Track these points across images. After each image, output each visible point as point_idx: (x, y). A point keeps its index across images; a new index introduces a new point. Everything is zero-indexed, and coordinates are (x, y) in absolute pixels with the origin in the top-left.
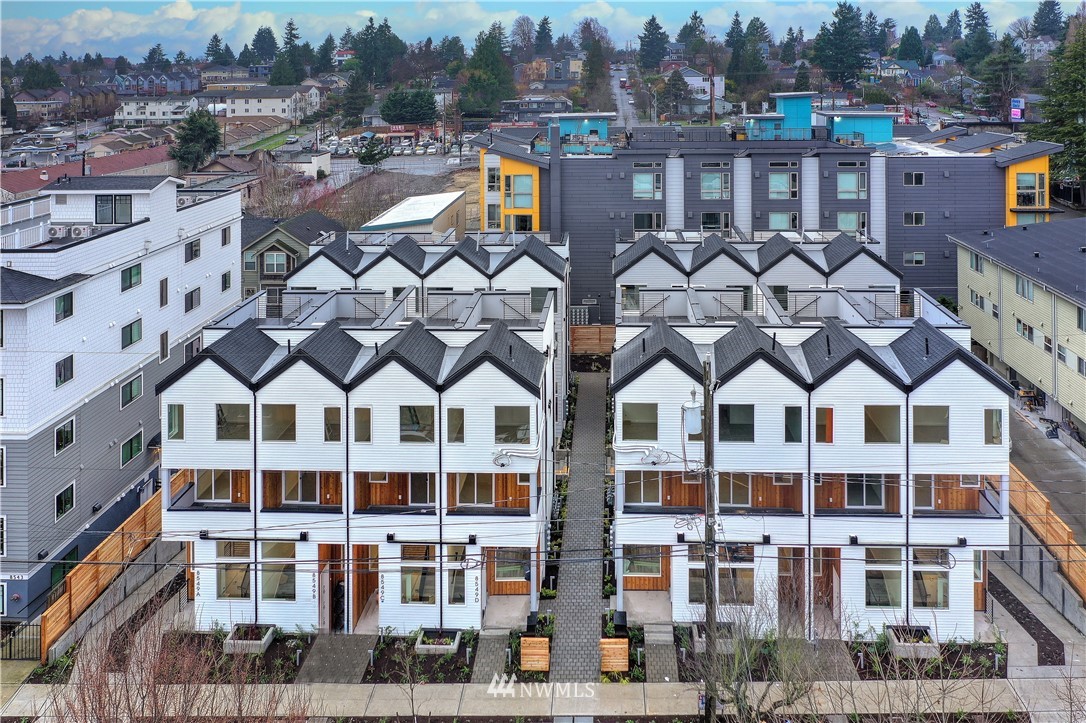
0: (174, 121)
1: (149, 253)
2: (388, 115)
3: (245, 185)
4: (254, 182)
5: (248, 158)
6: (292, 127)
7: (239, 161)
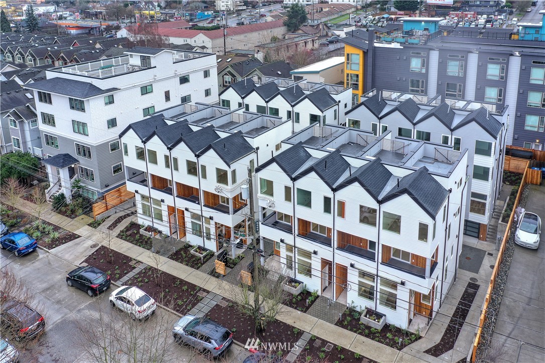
0: (307, 5)
1: (155, 81)
2: (397, 6)
3: (303, 41)
4: (308, 40)
5: (315, 27)
6: (357, 9)
7: (311, 28)
